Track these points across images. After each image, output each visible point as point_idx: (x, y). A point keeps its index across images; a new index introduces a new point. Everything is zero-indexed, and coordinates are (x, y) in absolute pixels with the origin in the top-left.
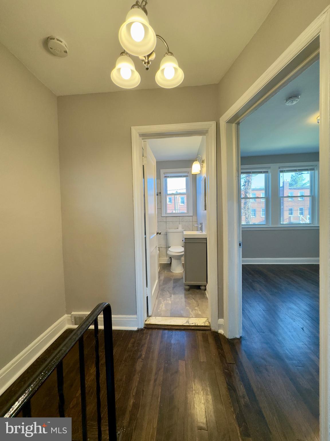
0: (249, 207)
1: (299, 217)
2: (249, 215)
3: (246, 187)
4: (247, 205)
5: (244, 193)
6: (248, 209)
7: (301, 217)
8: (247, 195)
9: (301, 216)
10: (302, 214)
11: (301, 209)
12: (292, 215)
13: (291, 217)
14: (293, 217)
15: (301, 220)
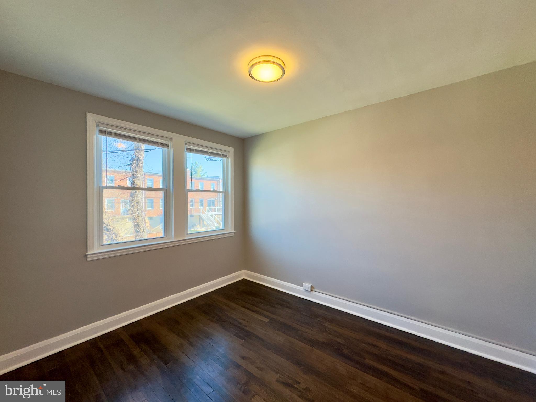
0: (139, 201)
1: (200, 209)
2: (139, 213)
3: (134, 167)
4: (136, 198)
5: (130, 178)
6: (137, 203)
7: (201, 209)
8: (136, 181)
9: (202, 207)
10: (202, 205)
11: (201, 201)
12: (193, 207)
13: (192, 208)
14: (194, 209)
15: (202, 212)
